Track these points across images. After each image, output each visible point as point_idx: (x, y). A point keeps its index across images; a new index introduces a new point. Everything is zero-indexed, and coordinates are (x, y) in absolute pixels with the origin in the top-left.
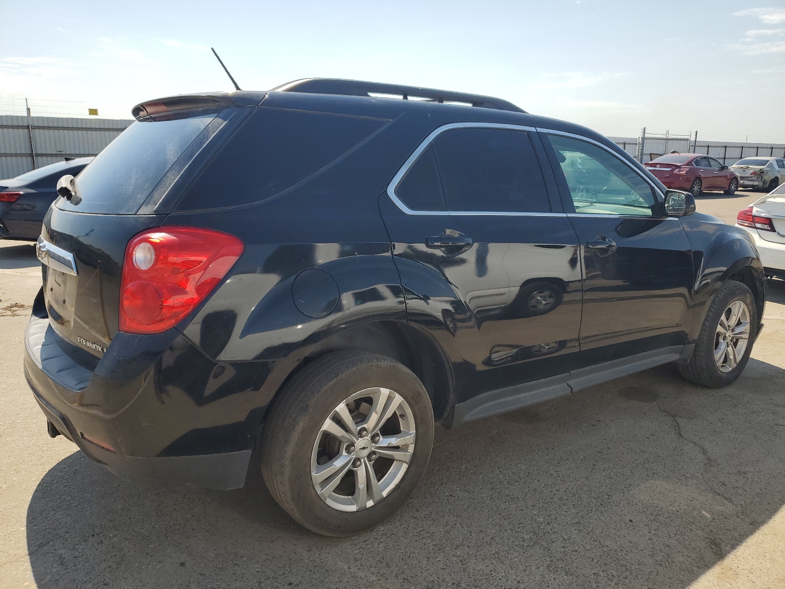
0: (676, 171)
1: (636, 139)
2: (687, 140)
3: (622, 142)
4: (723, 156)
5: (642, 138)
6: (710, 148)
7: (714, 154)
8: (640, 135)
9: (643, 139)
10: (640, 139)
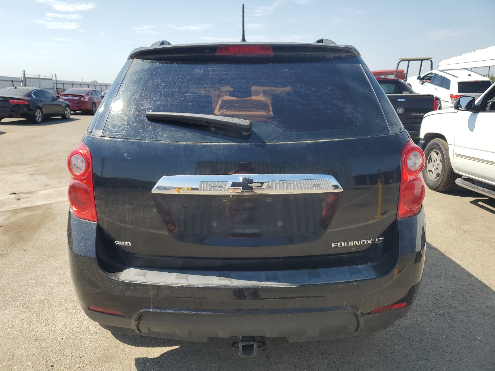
0: (82, 99)
1: (19, 78)
2: (51, 79)
3: (10, 80)
4: (100, 90)
5: (23, 78)
6: (74, 85)
7: (98, 89)
8: (22, 75)
9: (25, 78)
10: (22, 78)
